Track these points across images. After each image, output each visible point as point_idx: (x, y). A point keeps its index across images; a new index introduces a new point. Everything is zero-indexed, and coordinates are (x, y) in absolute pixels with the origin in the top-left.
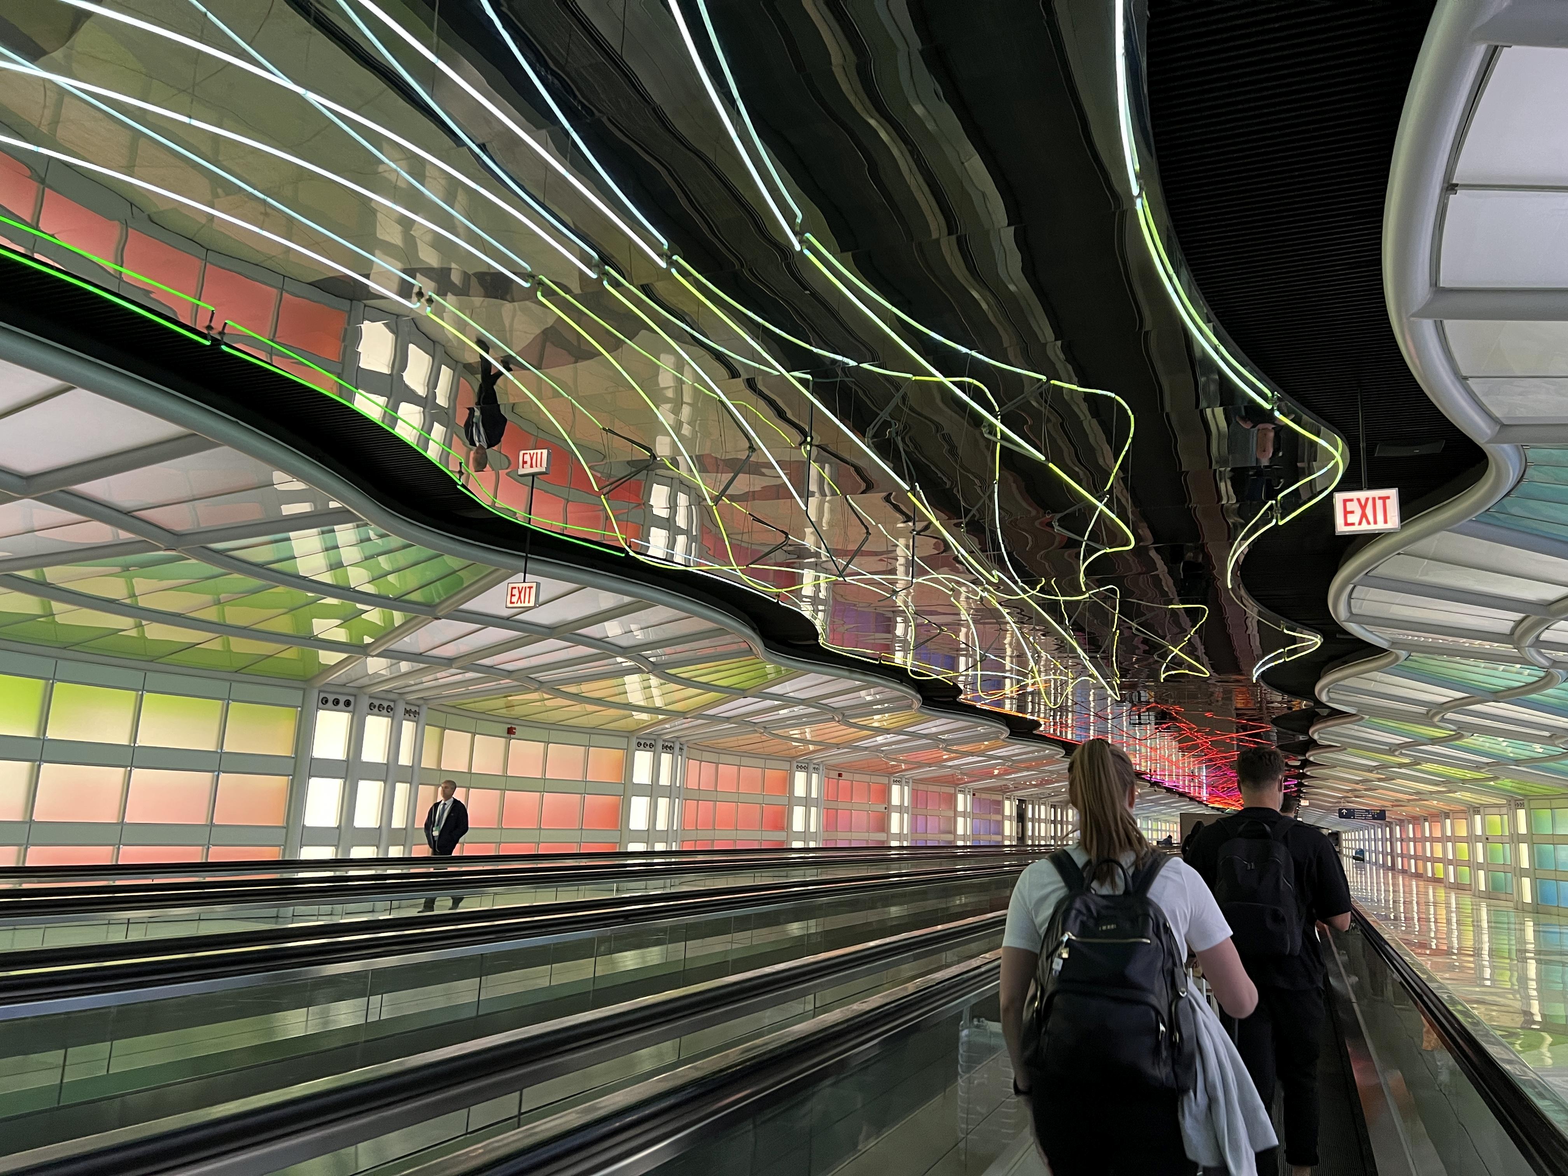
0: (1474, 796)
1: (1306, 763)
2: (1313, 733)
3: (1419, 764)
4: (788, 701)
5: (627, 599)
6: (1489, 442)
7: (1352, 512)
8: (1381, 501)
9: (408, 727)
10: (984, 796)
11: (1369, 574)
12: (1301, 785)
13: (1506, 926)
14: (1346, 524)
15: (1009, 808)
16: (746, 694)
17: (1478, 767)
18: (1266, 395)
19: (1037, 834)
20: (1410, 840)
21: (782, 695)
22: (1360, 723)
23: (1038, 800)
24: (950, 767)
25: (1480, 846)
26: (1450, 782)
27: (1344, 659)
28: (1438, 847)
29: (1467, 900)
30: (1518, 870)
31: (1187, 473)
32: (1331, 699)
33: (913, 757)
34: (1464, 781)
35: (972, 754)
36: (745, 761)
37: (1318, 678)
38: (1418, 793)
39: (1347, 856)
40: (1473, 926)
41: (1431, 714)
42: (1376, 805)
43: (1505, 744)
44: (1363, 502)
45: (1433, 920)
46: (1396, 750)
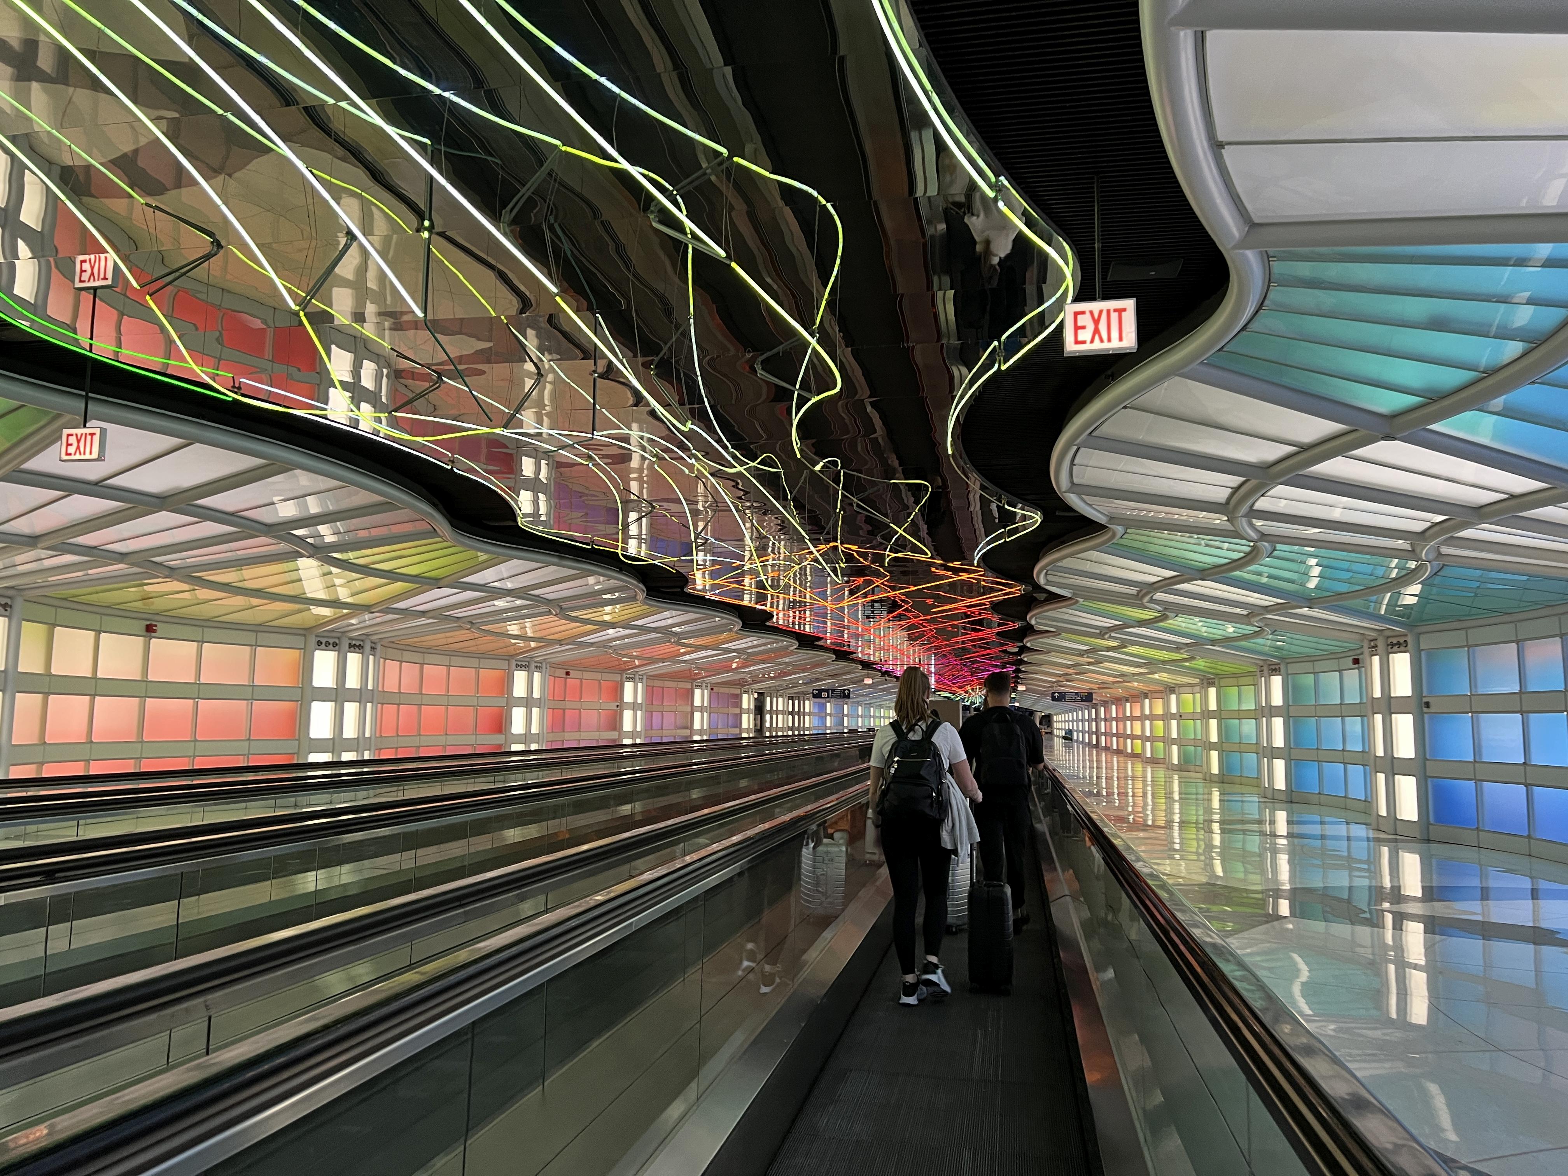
0: (1174, 677)
1: (1023, 649)
2: (1031, 618)
3: (1125, 647)
4: (493, 593)
5: (259, 461)
6: (1236, 247)
7: (1083, 328)
8: (1116, 314)
10: (722, 690)
11: (1093, 434)
12: (1018, 671)
13: (1194, 797)
14: (1077, 342)
15: (748, 701)
16: (441, 584)
17: (1178, 647)
18: (990, 179)
19: (774, 726)
20: (1113, 719)
21: (484, 585)
22: (1074, 607)
23: (776, 692)
24: (685, 661)
25: (1174, 723)
26: (1152, 664)
27: (1062, 540)
28: (1137, 725)
29: (1161, 773)
30: (1207, 744)
31: (902, 295)
32: (1048, 582)
33: (648, 652)
34: (1164, 662)
35: (706, 648)
36: (456, 660)
37: (1037, 560)
38: (1123, 675)
39: (1058, 736)
40: (1166, 798)
41: (1141, 595)
42: (1083, 687)
43: (1200, 624)
44: (1096, 316)
45: (1131, 794)
46: (1106, 633)
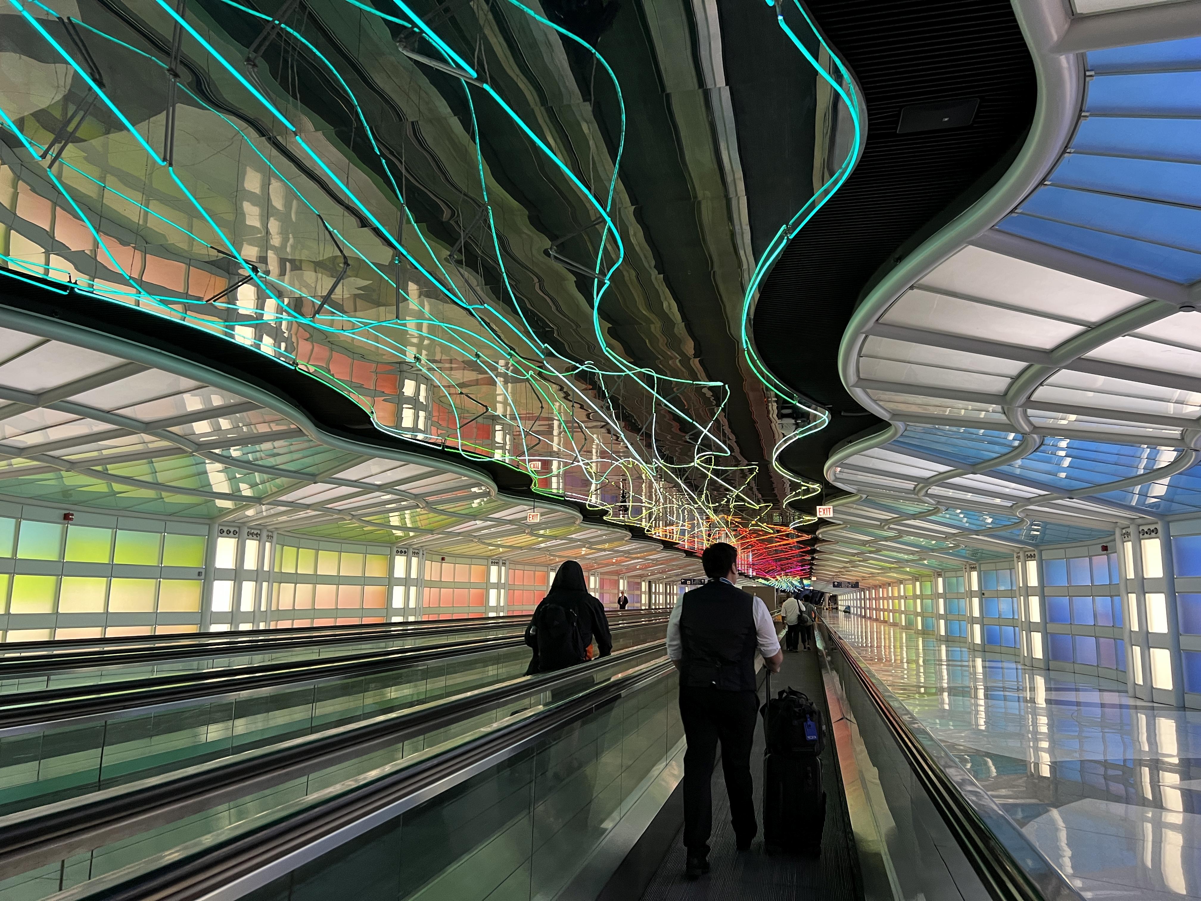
9: (415, 560)
